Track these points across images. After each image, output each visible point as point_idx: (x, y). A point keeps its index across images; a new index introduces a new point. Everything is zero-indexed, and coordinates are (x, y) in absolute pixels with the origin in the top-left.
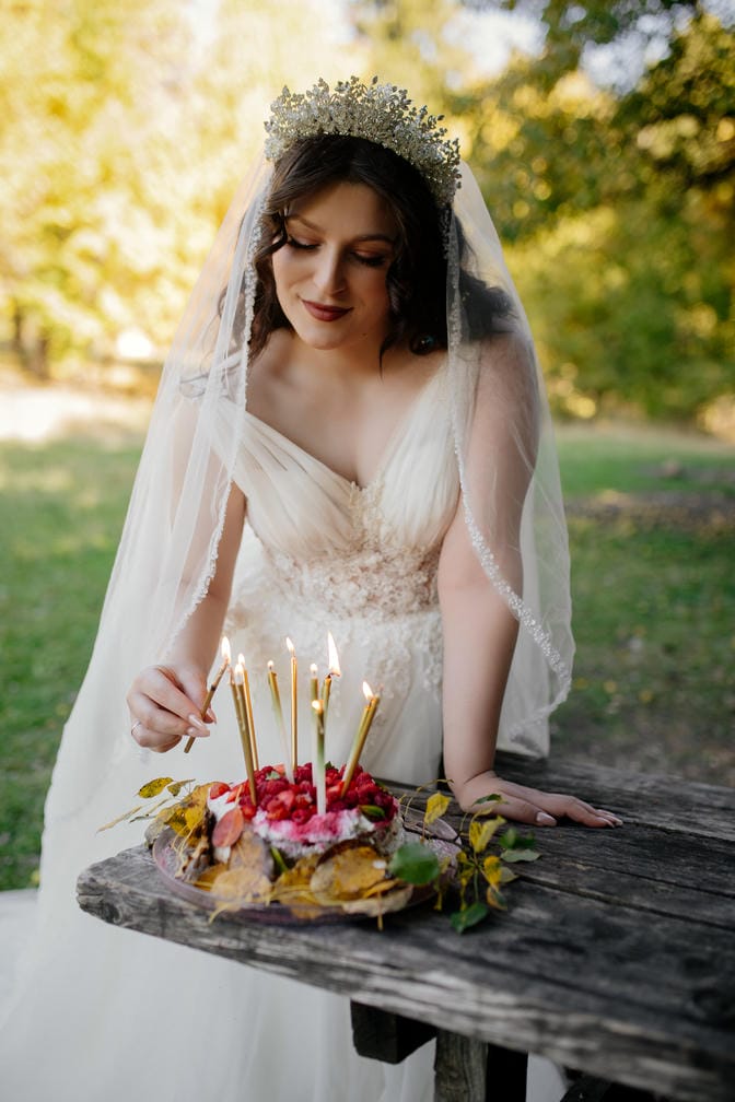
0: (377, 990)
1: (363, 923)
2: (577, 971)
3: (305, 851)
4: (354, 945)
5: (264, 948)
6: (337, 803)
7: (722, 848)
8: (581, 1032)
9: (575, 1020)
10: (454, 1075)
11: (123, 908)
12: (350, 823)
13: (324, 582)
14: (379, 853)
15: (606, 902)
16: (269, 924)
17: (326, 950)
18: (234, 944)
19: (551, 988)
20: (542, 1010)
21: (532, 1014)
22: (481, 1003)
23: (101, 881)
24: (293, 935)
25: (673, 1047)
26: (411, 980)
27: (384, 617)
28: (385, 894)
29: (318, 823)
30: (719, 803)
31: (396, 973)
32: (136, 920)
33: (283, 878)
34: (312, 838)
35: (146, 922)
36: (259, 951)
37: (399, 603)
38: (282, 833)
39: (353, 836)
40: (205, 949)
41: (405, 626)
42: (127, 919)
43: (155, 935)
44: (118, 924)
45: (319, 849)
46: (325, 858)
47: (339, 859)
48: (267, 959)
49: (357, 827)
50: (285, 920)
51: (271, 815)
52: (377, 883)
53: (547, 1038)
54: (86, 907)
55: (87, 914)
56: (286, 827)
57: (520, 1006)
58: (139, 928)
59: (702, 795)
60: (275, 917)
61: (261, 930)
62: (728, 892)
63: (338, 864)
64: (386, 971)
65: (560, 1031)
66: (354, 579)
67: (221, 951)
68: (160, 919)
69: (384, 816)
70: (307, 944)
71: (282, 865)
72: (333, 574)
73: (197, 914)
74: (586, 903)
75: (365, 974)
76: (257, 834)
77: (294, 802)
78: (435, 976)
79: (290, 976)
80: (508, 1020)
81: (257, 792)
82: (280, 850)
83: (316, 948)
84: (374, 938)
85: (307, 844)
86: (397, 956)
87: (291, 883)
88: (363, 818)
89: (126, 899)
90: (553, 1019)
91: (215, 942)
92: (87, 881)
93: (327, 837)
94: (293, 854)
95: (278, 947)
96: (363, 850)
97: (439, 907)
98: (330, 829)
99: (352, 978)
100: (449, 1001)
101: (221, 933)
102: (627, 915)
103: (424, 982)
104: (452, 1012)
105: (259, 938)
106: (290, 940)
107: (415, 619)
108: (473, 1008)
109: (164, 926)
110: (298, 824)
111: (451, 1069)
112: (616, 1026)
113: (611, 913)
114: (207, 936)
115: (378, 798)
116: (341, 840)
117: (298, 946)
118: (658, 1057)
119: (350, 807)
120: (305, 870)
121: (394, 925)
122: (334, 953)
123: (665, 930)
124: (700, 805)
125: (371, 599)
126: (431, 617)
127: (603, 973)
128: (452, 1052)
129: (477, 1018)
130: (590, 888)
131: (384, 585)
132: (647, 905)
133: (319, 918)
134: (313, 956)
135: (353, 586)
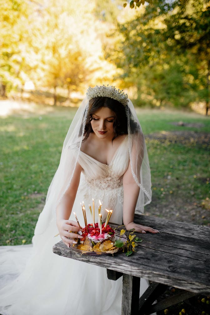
0: (113, 267)
1: (110, 255)
2: (149, 263)
3: (98, 241)
4: (108, 259)
5: (91, 260)
6: (104, 232)
7: (179, 237)
8: (149, 274)
9: (148, 272)
10: (126, 282)
11: (63, 253)
12: (106, 236)
13: (99, 183)
14: (112, 241)
15: (155, 250)
16: (92, 256)
17: (103, 260)
18: (85, 259)
19: (144, 266)
20: (142, 270)
21: (141, 271)
22: (131, 269)
23: (58, 248)
24: (97, 257)
25: (164, 276)
26: (119, 265)
27: (111, 189)
28: (113, 249)
29: (100, 236)
30: (181, 226)
31: (116, 264)
32: (65, 255)
33: (94, 247)
34: (99, 239)
35: (67, 255)
36: (90, 260)
37: (114, 186)
38: (93, 238)
39: (107, 238)
40: (80, 260)
41: (116, 191)
42: (63, 255)
43: (69, 258)
44: (62, 256)
45: (100, 241)
46: (102, 243)
47: (105, 243)
48: (92, 262)
49: (108, 237)
50: (95, 255)
51: (91, 235)
52: (112, 247)
53: (143, 275)
54: (55, 252)
55: (55, 254)
56: (94, 237)
57: (138, 270)
58: (66, 256)
59: (177, 224)
60: (93, 254)
61: (91, 257)
62: (178, 247)
63: (104, 244)
64: (114, 264)
65: (145, 274)
66: (105, 182)
67: (83, 261)
68: (70, 255)
69: (113, 234)
70: (99, 259)
71: (94, 244)
72: (101, 181)
73: (78, 254)
74: (151, 250)
75: (111, 264)
76: (89, 238)
77: (95, 232)
78: (123, 265)
79: (96, 265)
80: (136, 272)
81: (88, 230)
82: (93, 241)
83: (101, 260)
84: (112, 258)
85: (99, 240)
86: (116, 261)
87: (96, 248)
88: (109, 235)
89: (63, 251)
90: (144, 271)
91: (82, 259)
92: (55, 247)
93: (102, 239)
94: (96, 242)
95: (94, 260)
96: (109, 241)
97: (123, 251)
98: (103, 237)
99: (108, 265)
100: (126, 269)
101: (83, 257)
102: (158, 252)
103: (121, 266)
104: (127, 271)
105: (90, 258)
106: (96, 258)
107: (117, 189)
108: (130, 270)
109: (71, 256)
110: (97, 236)
111: (126, 281)
112: (155, 272)
113: (156, 252)
114: (80, 258)
115: (111, 231)
116: (105, 239)
117: (98, 260)
118: (162, 277)
119: (106, 233)
120: (98, 245)
121: (115, 255)
122: (105, 261)
123: (165, 255)
124: (177, 227)
125: (109, 186)
126: (121, 188)
127: (153, 263)
128: (126, 278)
129: (131, 272)
130: (152, 247)
131: (112, 183)
132: (162, 250)
133: (101, 254)
134: (101, 261)
135: (105, 184)
